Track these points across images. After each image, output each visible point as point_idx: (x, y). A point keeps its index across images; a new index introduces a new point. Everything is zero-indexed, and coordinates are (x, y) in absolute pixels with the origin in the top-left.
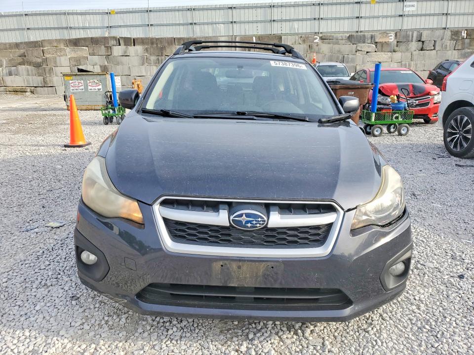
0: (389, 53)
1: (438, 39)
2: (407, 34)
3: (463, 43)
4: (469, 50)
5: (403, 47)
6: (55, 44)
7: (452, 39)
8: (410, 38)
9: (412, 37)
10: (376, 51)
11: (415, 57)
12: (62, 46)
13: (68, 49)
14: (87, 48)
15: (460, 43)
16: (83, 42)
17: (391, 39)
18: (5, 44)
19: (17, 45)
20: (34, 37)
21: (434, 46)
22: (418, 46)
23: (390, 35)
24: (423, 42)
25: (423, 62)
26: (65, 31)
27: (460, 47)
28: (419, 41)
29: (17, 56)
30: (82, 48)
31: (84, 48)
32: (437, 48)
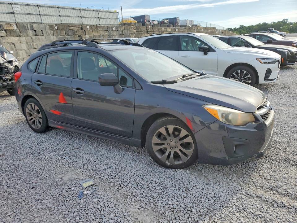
0: (17, 37)
1: (43, 29)
2: (23, 25)
3: (57, 32)
4: (61, 36)
5: (24, 33)
7: (50, 30)
8: (27, 28)
9: (28, 27)
10: (7, 36)
11: (34, 40)
15: (55, 32)
17: (15, 28)
21: (42, 33)
22: (33, 33)
23: (13, 25)
24: (35, 31)
25: (40, 43)
27: (56, 35)
28: (33, 30)
32: (45, 35)
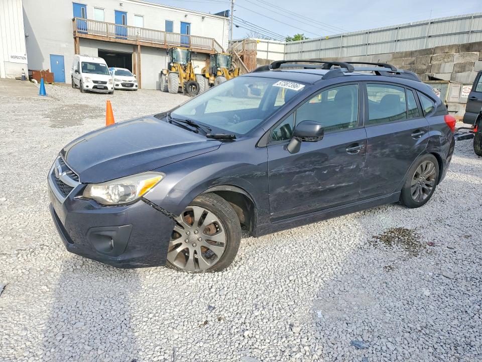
6: (447, 50)
12: (453, 52)
13: (457, 55)
14: (478, 53)
16: (477, 46)
18: (402, 53)
19: (412, 54)
20: (432, 44)
26: (466, 36)
29: (408, 63)
30: (473, 52)
31: (475, 53)
